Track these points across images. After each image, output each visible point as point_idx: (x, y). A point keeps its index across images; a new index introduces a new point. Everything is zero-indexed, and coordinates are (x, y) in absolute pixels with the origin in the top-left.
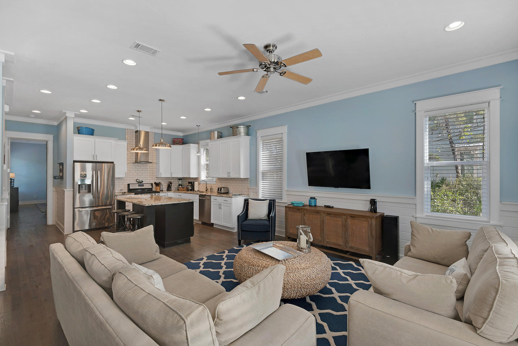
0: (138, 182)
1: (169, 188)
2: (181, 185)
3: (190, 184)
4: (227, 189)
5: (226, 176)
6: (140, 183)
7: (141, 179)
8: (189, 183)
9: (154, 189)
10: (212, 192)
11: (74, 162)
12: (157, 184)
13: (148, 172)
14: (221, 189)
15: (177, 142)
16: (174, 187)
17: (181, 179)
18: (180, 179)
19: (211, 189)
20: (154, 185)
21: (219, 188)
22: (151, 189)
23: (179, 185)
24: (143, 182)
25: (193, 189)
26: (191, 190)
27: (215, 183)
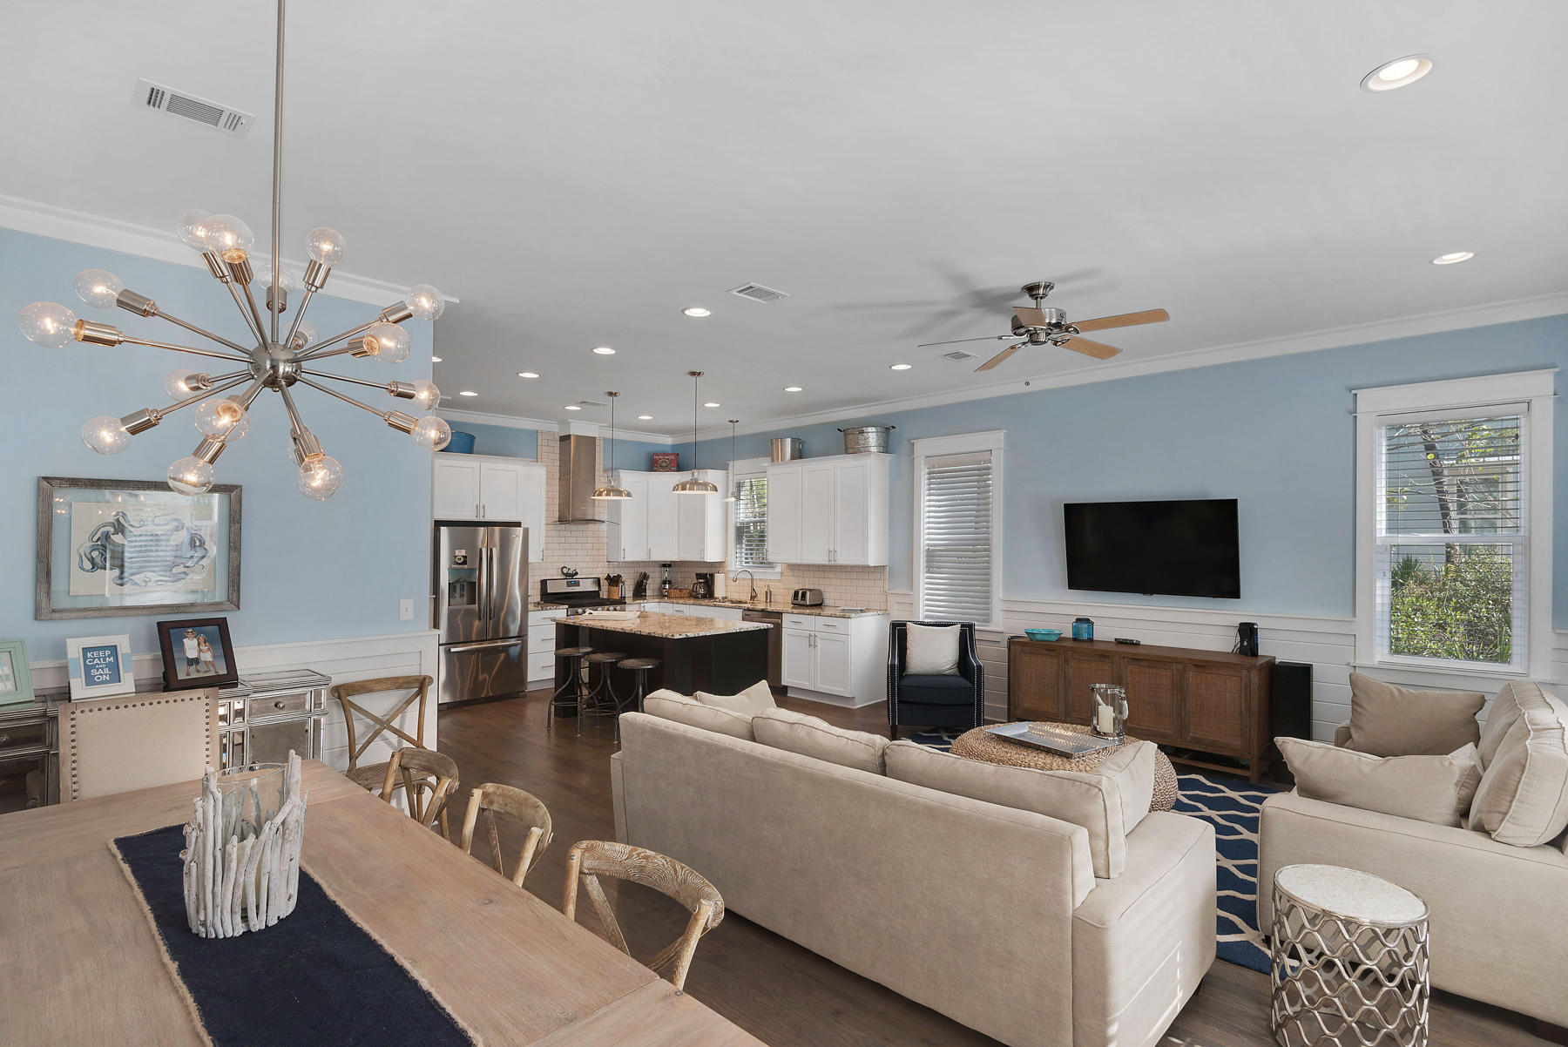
0: (567, 575)
1: (640, 592)
2: (670, 583)
3: (702, 581)
4: (819, 593)
5: (822, 559)
6: (570, 576)
7: (572, 567)
8: (699, 576)
9: (604, 595)
10: (770, 602)
11: (438, 524)
12: (614, 581)
13: (590, 546)
14: (804, 595)
15: (664, 464)
16: (652, 586)
17: (670, 566)
18: (665, 565)
19: (768, 594)
20: (605, 584)
21: (796, 594)
22: (597, 593)
23: (665, 583)
24: (577, 573)
25: (709, 594)
26: (704, 597)
27: (778, 577)
